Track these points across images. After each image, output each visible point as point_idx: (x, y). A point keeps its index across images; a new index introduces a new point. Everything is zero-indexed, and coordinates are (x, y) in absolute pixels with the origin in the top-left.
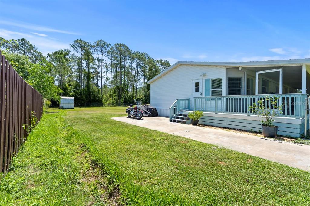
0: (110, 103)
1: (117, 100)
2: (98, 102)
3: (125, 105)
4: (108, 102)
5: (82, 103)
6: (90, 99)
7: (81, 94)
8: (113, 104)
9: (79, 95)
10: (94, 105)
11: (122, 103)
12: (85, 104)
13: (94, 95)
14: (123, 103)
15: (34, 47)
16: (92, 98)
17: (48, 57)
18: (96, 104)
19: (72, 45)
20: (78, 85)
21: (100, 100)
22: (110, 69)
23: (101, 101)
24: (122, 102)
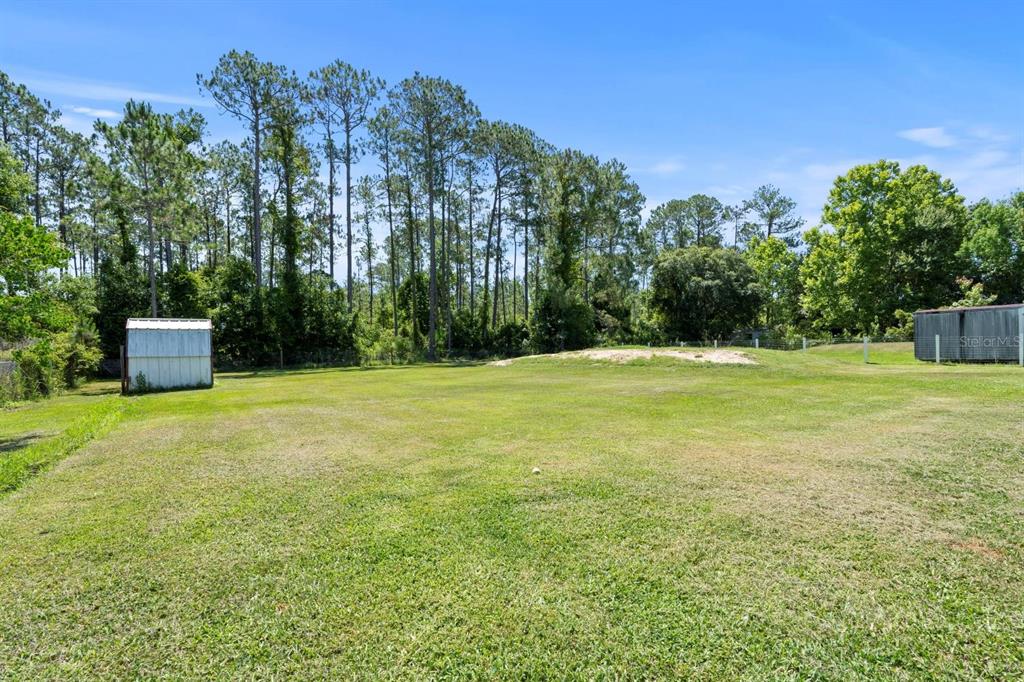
0: (387, 350)
1: (416, 334)
2: (339, 345)
3: (458, 355)
4: (378, 347)
5: (265, 353)
6: (302, 333)
7: (256, 312)
8: (402, 352)
9: (248, 315)
10: (319, 361)
11: (440, 346)
12: (279, 355)
13: (319, 315)
14: (446, 346)
15: (46, 107)
16: (311, 329)
17: (94, 136)
18: (329, 357)
19: (209, 81)
20: (245, 270)
21: (345, 337)
22: (381, 202)
23: (350, 342)
24: (441, 342)
